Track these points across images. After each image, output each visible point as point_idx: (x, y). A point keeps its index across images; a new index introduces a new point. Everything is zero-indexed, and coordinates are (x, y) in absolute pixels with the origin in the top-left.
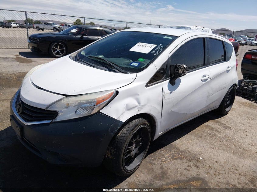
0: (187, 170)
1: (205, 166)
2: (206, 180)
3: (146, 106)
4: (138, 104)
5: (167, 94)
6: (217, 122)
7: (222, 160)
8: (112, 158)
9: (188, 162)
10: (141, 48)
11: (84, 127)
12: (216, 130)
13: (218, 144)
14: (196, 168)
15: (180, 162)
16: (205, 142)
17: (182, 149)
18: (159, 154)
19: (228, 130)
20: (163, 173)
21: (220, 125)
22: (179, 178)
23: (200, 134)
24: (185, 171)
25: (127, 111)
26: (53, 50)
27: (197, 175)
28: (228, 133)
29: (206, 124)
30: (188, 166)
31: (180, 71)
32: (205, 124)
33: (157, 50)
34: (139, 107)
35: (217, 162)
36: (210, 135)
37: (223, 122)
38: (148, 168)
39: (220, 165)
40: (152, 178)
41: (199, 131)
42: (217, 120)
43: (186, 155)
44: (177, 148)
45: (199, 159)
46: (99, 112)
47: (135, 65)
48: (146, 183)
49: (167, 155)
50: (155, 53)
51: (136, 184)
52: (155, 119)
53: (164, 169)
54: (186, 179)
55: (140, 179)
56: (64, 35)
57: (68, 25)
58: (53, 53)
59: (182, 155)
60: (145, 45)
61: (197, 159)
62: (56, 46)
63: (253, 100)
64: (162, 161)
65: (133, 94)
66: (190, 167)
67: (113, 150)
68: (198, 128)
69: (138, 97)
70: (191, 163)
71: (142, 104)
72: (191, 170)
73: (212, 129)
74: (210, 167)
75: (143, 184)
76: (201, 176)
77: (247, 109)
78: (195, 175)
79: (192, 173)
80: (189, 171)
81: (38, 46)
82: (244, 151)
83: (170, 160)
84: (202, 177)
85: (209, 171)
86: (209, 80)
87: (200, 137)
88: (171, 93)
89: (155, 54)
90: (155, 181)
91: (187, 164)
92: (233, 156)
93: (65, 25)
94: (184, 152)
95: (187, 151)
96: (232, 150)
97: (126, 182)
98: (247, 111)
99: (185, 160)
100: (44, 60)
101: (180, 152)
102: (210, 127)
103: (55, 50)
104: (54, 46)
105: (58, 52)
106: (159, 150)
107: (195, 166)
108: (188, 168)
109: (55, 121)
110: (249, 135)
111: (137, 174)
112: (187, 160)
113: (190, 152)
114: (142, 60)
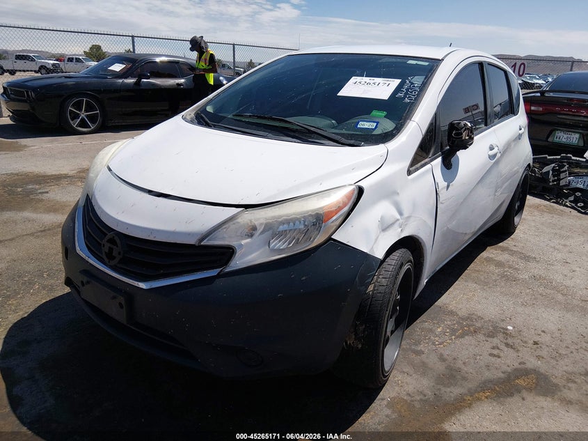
0: (494, 356)
1: (526, 342)
2: (542, 371)
3: (412, 219)
4: (398, 217)
5: (442, 189)
6: (504, 249)
7: (551, 327)
8: (360, 346)
9: (490, 339)
10: (366, 87)
11: (304, 278)
12: (510, 267)
13: (527, 294)
14: (511, 351)
15: (473, 342)
16: (501, 293)
17: (463, 313)
18: (422, 330)
19: (532, 265)
20: (449, 368)
21: (512, 255)
22: (488, 375)
23: (482, 277)
24: (493, 359)
25: (382, 234)
26: (70, 115)
27: (519, 364)
28: (535, 269)
29: (484, 254)
30: (493, 348)
31: (465, 136)
32: (481, 255)
33: (407, 90)
34: (401, 221)
35: (543, 332)
36: (502, 277)
37: (515, 249)
38: (413, 362)
39: (554, 336)
40: (432, 384)
41: (478, 271)
42: (501, 244)
43: (478, 325)
44: (452, 313)
45: (507, 329)
46: (330, 239)
47: (367, 127)
48: (425, 396)
49: (439, 330)
50: (405, 97)
51: (406, 401)
52: (424, 248)
53: (446, 360)
54: (502, 375)
55: (410, 389)
56: (95, 77)
57: (76, 58)
58: (71, 122)
59: (468, 326)
60: (373, 81)
61: (502, 330)
62: (78, 106)
63: (551, 199)
64: (434, 344)
65: (388, 192)
66: (498, 349)
67: (362, 328)
68: (472, 265)
69: (397, 198)
70: (495, 339)
71: (406, 214)
72: (502, 354)
73: (499, 264)
74: (535, 343)
75: (421, 400)
76: (529, 366)
77: (547, 217)
78: (516, 365)
79: (508, 362)
80: (499, 357)
81: (33, 108)
82: (583, 303)
83: (450, 340)
84: (532, 367)
85: (539, 353)
86: (499, 155)
87: (486, 284)
88: (448, 186)
89: (407, 100)
90: (443, 389)
91: (488, 345)
92: (569, 316)
93: (69, 58)
94: (469, 318)
95: (475, 317)
96: (560, 303)
97: (383, 399)
98: (549, 221)
99: (481, 337)
100: (52, 142)
101: (463, 319)
102: (495, 260)
103: (75, 116)
104: (73, 106)
105: (83, 120)
106: (418, 321)
107: (507, 345)
108: (495, 352)
109: (228, 269)
110: (578, 269)
111: (396, 379)
112: (485, 334)
113: (482, 318)
114: (381, 114)
